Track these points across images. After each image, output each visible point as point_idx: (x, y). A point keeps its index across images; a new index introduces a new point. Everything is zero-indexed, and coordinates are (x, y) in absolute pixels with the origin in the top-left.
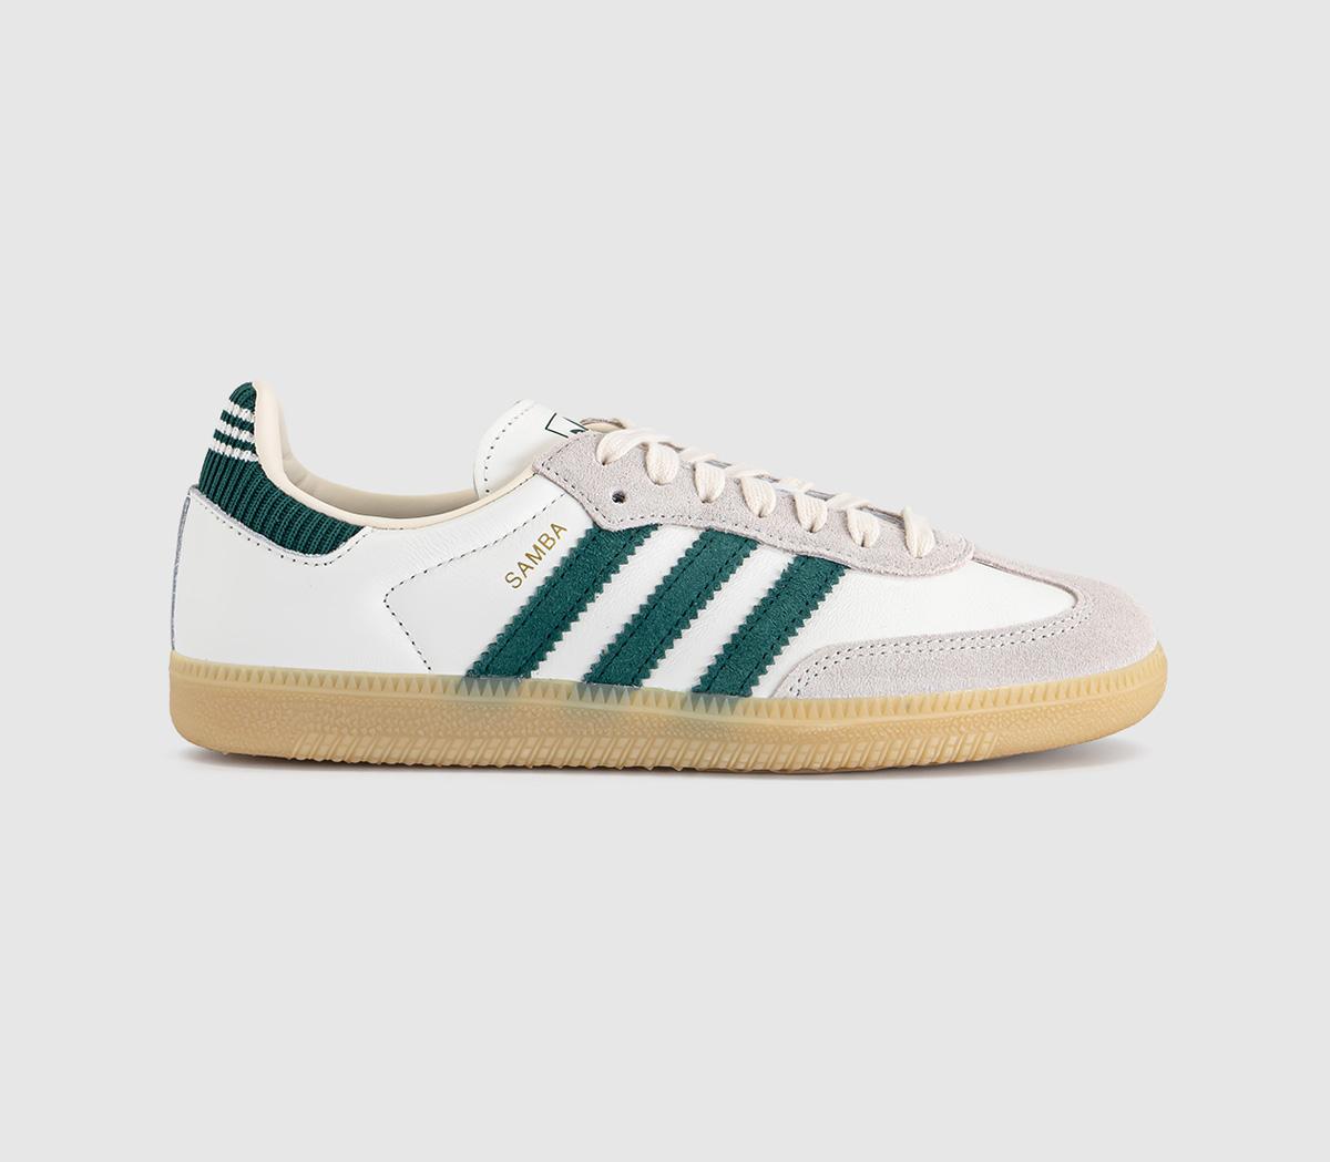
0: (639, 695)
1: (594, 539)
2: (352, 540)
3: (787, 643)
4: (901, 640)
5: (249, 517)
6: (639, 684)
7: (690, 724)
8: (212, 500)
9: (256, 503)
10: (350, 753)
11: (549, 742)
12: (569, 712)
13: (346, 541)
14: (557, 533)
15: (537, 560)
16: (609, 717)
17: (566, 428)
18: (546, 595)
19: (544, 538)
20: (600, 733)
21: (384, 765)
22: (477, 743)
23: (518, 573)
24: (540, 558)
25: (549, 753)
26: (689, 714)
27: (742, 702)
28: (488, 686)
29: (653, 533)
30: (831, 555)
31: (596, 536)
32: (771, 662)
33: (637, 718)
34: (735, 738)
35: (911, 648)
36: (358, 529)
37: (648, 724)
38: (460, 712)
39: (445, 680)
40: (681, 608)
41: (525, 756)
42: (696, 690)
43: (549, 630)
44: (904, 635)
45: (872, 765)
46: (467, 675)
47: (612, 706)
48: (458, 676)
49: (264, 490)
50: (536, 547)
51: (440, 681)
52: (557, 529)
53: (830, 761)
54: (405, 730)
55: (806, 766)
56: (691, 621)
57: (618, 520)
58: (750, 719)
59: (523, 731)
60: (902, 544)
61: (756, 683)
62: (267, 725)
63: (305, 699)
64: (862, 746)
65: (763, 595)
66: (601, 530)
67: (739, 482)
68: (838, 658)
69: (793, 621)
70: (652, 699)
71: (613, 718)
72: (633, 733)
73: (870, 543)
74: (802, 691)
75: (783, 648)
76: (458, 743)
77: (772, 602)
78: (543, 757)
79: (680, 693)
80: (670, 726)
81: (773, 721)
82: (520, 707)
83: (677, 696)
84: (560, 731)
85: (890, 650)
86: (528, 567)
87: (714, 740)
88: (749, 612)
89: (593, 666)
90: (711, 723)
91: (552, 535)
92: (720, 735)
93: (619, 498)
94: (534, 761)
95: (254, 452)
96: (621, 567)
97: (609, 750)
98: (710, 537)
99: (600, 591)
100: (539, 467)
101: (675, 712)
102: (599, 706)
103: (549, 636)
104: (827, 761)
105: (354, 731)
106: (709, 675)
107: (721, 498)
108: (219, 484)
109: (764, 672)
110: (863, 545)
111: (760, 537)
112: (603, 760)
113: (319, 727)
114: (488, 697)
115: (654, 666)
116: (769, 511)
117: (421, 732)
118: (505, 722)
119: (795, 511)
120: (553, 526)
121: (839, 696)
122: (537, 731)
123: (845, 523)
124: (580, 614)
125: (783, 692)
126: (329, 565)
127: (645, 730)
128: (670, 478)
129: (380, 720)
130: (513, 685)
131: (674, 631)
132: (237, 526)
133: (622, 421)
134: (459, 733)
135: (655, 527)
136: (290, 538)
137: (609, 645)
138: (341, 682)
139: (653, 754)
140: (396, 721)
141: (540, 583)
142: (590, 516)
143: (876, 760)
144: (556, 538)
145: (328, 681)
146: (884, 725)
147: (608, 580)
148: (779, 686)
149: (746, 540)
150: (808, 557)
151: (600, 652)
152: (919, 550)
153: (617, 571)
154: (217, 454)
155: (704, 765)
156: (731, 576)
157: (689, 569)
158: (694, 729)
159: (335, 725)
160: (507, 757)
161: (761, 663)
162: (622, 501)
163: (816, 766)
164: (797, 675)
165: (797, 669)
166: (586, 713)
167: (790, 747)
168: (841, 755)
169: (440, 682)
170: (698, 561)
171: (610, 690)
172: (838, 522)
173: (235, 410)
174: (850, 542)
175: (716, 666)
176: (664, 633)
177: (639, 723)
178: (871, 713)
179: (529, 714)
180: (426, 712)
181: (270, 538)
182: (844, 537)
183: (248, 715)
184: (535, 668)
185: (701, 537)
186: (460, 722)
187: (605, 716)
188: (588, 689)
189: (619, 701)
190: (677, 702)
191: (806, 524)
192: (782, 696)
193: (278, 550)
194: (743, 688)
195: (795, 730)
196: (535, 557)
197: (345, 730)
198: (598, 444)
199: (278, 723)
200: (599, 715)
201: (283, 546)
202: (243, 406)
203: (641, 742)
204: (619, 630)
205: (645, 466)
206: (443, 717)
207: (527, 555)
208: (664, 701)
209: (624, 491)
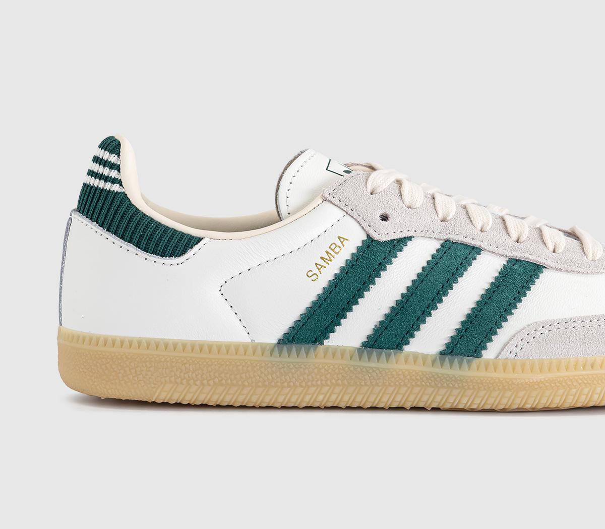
0: (402, 356)
1: (368, 247)
2: (196, 248)
3: (506, 320)
4: (586, 318)
5: (121, 231)
6: (401, 349)
7: (439, 377)
8: (91, 219)
9: (125, 221)
10: (195, 397)
11: (337, 390)
12: (352, 369)
13: (192, 248)
14: (342, 242)
15: (328, 262)
16: (380, 372)
17: (341, 169)
18: (335, 287)
19: (333, 247)
20: (374, 383)
21: (219, 407)
22: (286, 390)
23: (316, 271)
24: (331, 260)
25: (337, 397)
26: (438, 370)
27: (475, 362)
28: (294, 349)
29: (409, 243)
30: (533, 258)
31: (370, 244)
32: (495, 333)
33: (400, 373)
34: (471, 387)
35: (593, 323)
36: (199, 240)
37: (408, 377)
38: (274, 369)
39: (263, 347)
40: (431, 296)
41: (320, 400)
42: (442, 353)
43: (338, 311)
44: (588, 315)
45: (567, 406)
46: (279, 343)
47: (383, 364)
48: (274, 344)
49: (131, 212)
50: (327, 252)
51: (259, 347)
52: (342, 240)
53: (538, 403)
54: (235, 382)
55: (521, 406)
56: (438, 305)
57: (384, 233)
58: (482, 374)
59: (319, 382)
60: (581, 251)
61: (485, 348)
62: (136, 378)
63: (163, 360)
64: (561, 392)
65: (487, 286)
66: (372, 240)
67: (465, 207)
68: (543, 331)
69: (510, 304)
70: (411, 359)
71: (383, 372)
72: (397, 383)
73: (560, 250)
74: (518, 354)
75: (503, 324)
76: (273, 391)
77: (494, 292)
78: (332, 401)
79: (431, 356)
80: (425, 379)
81: (499, 375)
82: (316, 366)
83: (429, 356)
84: (346, 382)
85: (578, 324)
86: (322, 266)
87: (456, 388)
88: (478, 298)
89: (368, 337)
90: (454, 376)
91: (339, 243)
92: (460, 385)
93: (385, 218)
94: (326, 403)
95: (121, 185)
96: (388, 266)
97: (380, 395)
98: (448, 247)
99: (374, 283)
100: (327, 196)
101: (429, 369)
102: (373, 364)
103: (338, 315)
104: (536, 403)
105: (198, 383)
106: (452, 342)
107: (454, 218)
108: (95, 207)
109: (490, 340)
110: (554, 252)
111: (484, 245)
112: (376, 402)
113: (173, 379)
114: (294, 358)
115: (412, 336)
116: (488, 228)
117: (246, 383)
118: (306, 376)
119: (506, 228)
120: (339, 238)
121: (545, 357)
122: (329, 382)
123: (541, 236)
124: (359, 300)
125: (504, 355)
126: (180, 266)
127: (406, 381)
128: (418, 204)
129: (216, 374)
130: (312, 349)
131: (426, 312)
132: (112, 238)
133: (374, 164)
134: (273, 384)
135: (410, 238)
136: (152, 246)
137: (380, 322)
138: (189, 348)
139: (412, 398)
140: (228, 375)
141: (331, 278)
142: (365, 230)
143: (569, 402)
144: (342, 246)
145: (180, 347)
146: (576, 378)
147: (379, 276)
148: (502, 349)
149: (473, 248)
150: (517, 260)
151: (374, 327)
152: (593, 256)
153: (385, 269)
154: (92, 187)
155: (448, 406)
156: (465, 273)
157: (435, 268)
158: (441, 380)
159: (185, 378)
160: (307, 401)
161: (489, 334)
162: (385, 220)
163: (528, 406)
164: (514, 342)
165: (515, 338)
166: (364, 370)
167: (510, 393)
168: (546, 398)
169: (259, 349)
170: (440, 262)
171: (381, 353)
172: (536, 235)
173: (106, 155)
174: (545, 249)
175: (457, 336)
176: (419, 313)
177: (402, 377)
178: (567, 370)
179: (323, 371)
180: (250, 369)
181: (136, 246)
182: (542, 246)
183: (122, 371)
184: (327, 338)
185: (442, 246)
186: (274, 376)
187: (377, 372)
188: (365, 353)
189: (387, 361)
190: (429, 361)
191: (514, 236)
192: (505, 357)
193: (143, 254)
194: (476, 352)
195: (514, 381)
196: (327, 259)
197: (192, 382)
198: (367, 180)
199: (144, 377)
200: (373, 371)
201: (147, 252)
202: (111, 152)
203: (404, 389)
204: (387, 311)
205: (401, 195)
206: (262, 373)
207: (322, 258)
208: (420, 361)
209: (388, 212)
